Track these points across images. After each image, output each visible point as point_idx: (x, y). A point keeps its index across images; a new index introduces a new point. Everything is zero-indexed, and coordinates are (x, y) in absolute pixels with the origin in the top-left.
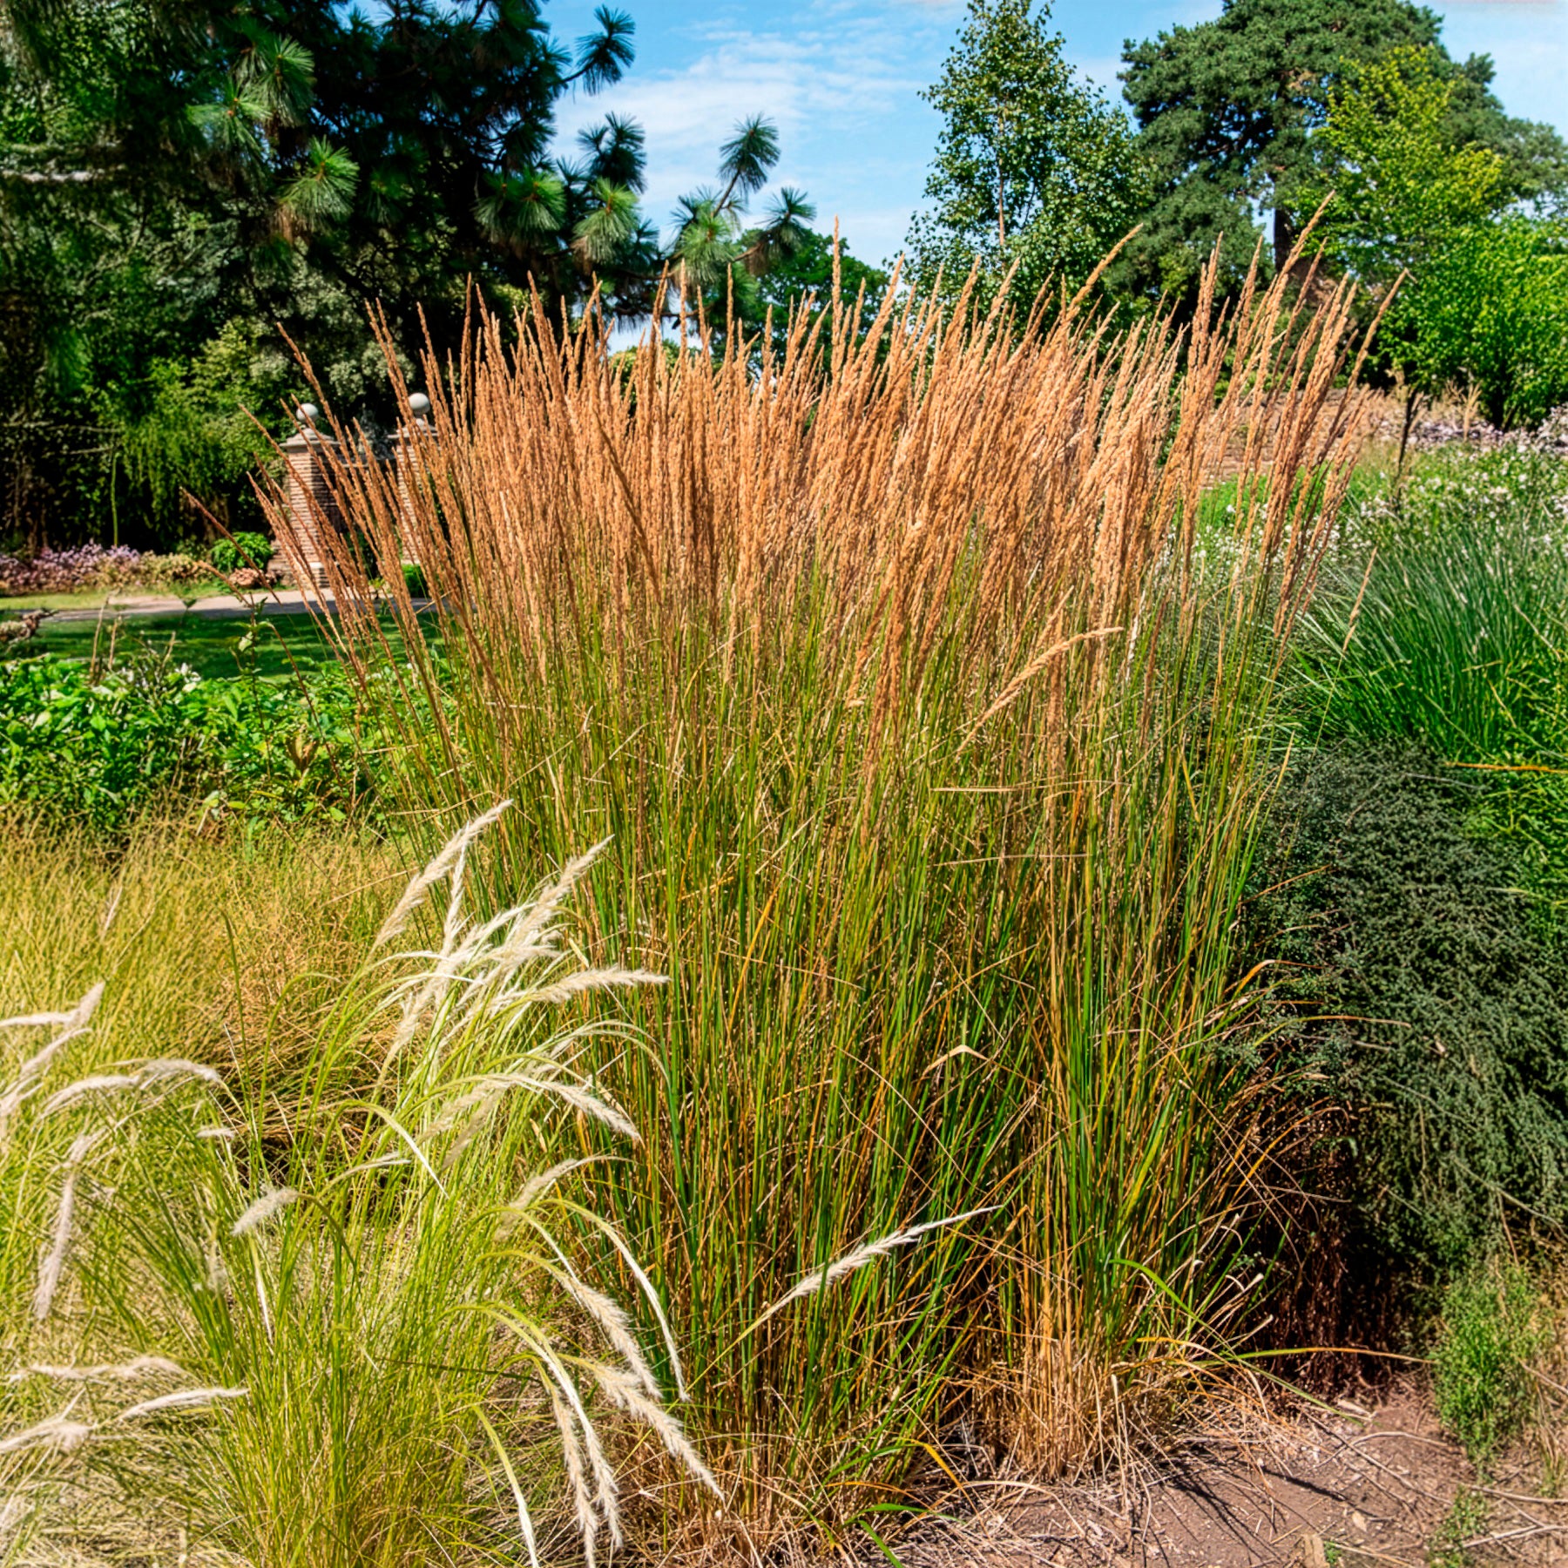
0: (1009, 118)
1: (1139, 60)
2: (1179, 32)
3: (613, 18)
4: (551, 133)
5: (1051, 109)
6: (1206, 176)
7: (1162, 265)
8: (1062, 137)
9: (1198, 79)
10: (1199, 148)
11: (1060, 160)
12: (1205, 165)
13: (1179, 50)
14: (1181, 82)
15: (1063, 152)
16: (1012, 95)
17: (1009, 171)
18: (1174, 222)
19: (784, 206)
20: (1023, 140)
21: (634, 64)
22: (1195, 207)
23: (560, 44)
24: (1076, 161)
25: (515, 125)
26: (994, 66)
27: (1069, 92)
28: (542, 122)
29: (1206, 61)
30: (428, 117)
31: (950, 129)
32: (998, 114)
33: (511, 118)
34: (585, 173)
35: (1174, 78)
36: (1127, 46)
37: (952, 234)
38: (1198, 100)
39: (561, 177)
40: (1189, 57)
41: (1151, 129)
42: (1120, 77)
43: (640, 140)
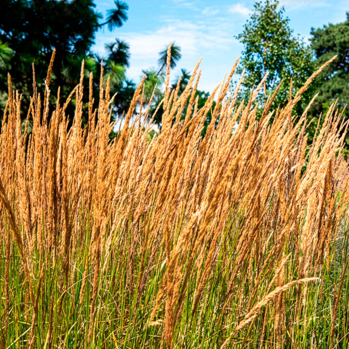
0: (268, 47)
1: (316, 35)
2: (331, 25)
3: (121, 4)
4: (94, 43)
5: (284, 44)
6: (340, 75)
7: (324, 107)
8: (288, 55)
9: (337, 42)
10: (337, 66)
11: (287, 63)
12: (339, 72)
13: (331, 32)
14: (331, 43)
15: (289, 60)
16: (269, 38)
17: (268, 66)
18: (328, 91)
19: (182, 75)
20: (273, 55)
21: (127, 21)
22: (336, 86)
23: (99, 12)
24: (294, 64)
25: (79, 39)
26: (263, 28)
27: (291, 38)
28: (90, 39)
29: (341, 35)
30: (46, 34)
31: (246, 50)
32: (264, 45)
33: (79, 37)
34: (106, 59)
35: (328, 41)
36: (312, 29)
37: (246, 88)
38: (338, 48)
39: (97, 60)
40: (334, 34)
41: (320, 58)
42: (309, 40)
43: (128, 48)
